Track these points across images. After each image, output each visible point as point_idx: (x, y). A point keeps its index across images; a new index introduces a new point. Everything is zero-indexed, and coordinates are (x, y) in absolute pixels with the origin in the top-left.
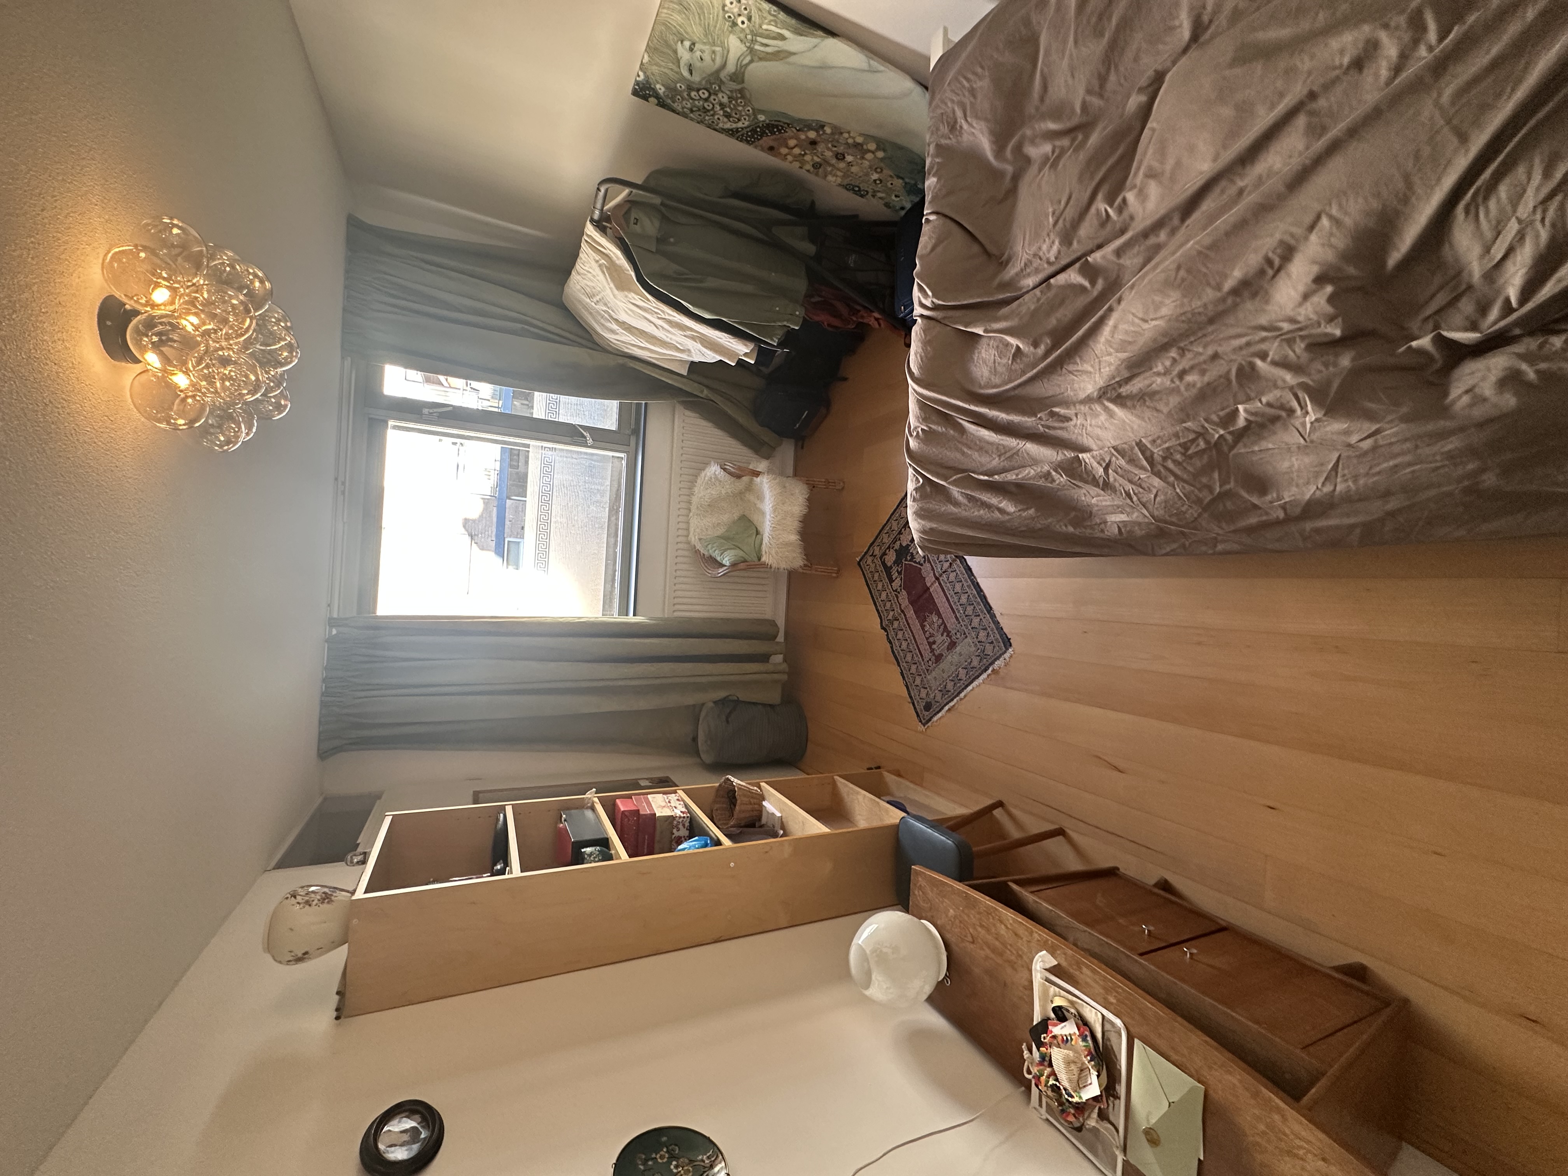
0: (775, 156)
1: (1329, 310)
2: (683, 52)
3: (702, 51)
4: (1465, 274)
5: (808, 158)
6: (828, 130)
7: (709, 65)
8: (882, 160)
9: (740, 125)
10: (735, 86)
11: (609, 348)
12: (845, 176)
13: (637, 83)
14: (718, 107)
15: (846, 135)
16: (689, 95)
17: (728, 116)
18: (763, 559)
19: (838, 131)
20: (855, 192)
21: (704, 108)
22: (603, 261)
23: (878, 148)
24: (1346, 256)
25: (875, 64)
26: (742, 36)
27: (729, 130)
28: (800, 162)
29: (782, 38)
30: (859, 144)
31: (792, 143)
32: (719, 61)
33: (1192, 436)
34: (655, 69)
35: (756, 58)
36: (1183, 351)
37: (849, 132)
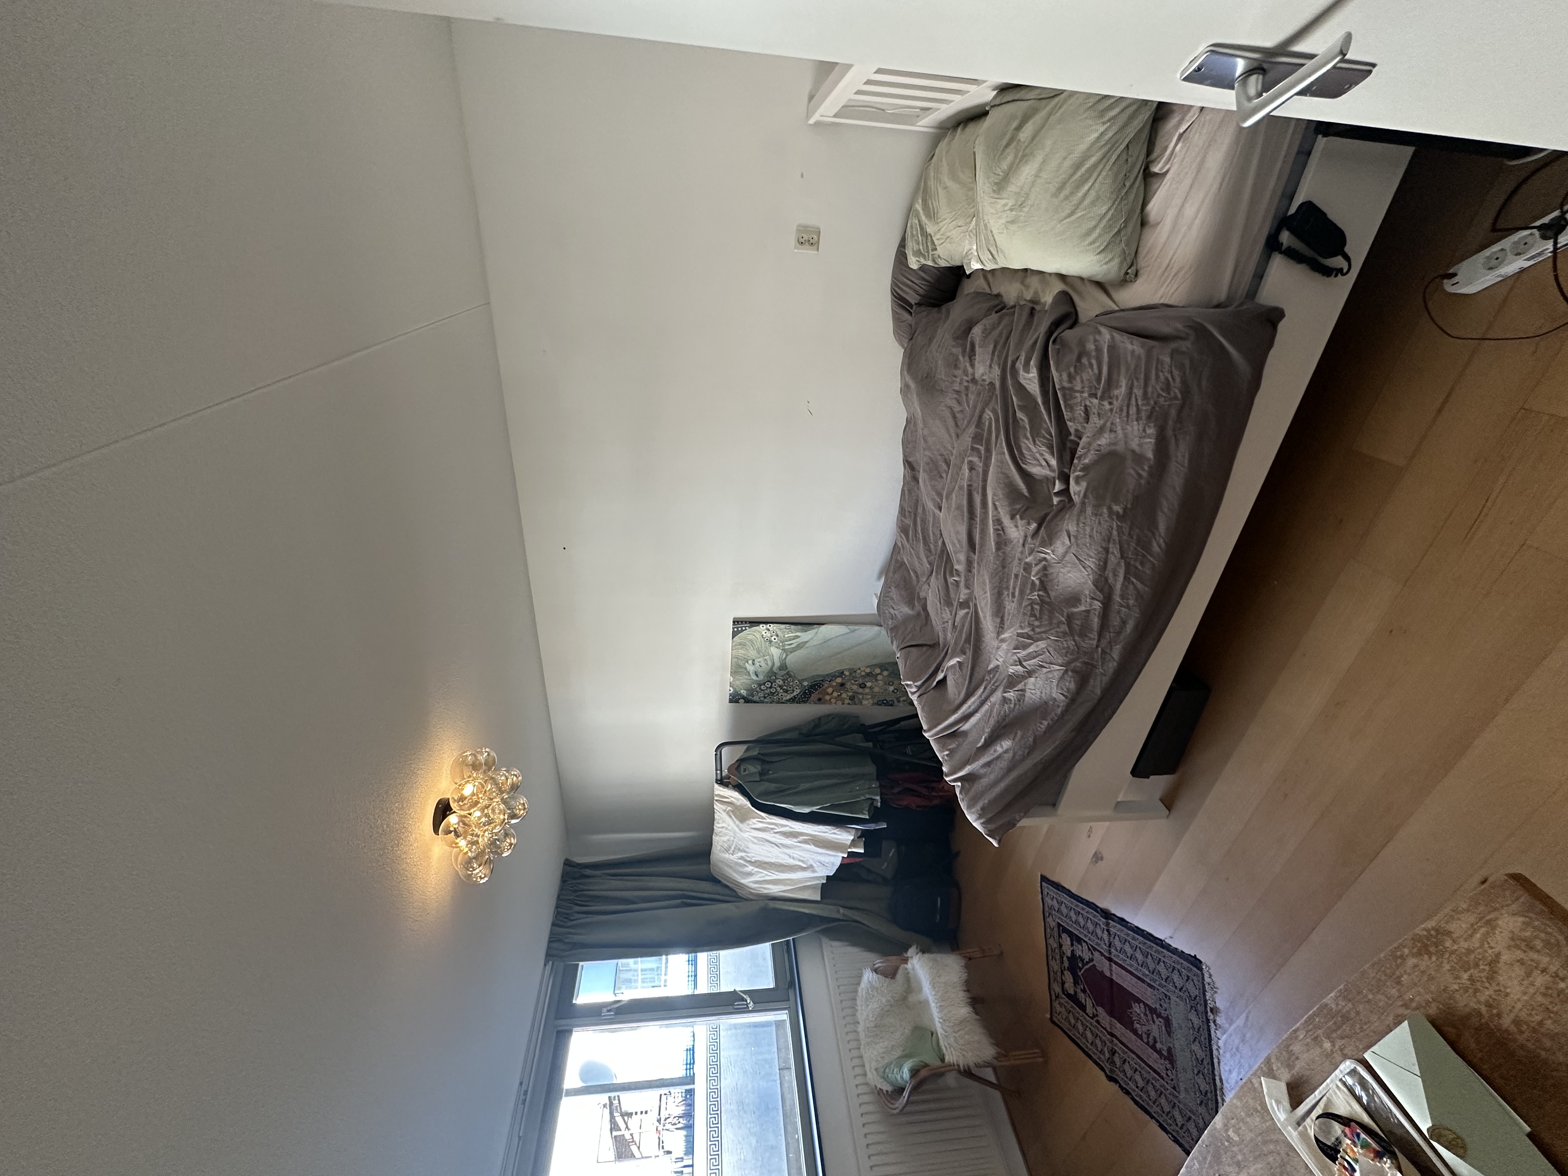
0: (824, 703)
1: (1024, 522)
2: (750, 668)
3: (759, 662)
4: (1049, 477)
5: (844, 696)
6: (847, 673)
7: (765, 667)
8: (889, 676)
9: (795, 693)
10: (783, 672)
11: (751, 897)
12: (873, 697)
13: (730, 695)
14: (779, 689)
15: (859, 671)
16: (760, 689)
17: (786, 691)
18: (947, 1059)
19: (853, 671)
20: (886, 705)
21: (771, 692)
22: (729, 808)
23: (882, 671)
24: (1010, 504)
25: (852, 627)
26: (777, 645)
27: (790, 699)
28: (841, 700)
29: (798, 637)
30: (869, 673)
31: (830, 690)
32: (770, 663)
33: (1029, 608)
34: (738, 682)
35: (789, 653)
36: (1008, 588)
37: (859, 669)
